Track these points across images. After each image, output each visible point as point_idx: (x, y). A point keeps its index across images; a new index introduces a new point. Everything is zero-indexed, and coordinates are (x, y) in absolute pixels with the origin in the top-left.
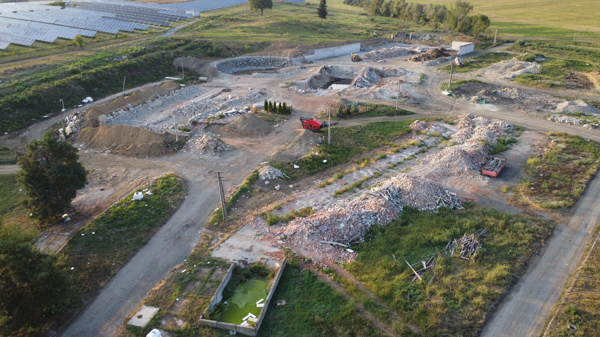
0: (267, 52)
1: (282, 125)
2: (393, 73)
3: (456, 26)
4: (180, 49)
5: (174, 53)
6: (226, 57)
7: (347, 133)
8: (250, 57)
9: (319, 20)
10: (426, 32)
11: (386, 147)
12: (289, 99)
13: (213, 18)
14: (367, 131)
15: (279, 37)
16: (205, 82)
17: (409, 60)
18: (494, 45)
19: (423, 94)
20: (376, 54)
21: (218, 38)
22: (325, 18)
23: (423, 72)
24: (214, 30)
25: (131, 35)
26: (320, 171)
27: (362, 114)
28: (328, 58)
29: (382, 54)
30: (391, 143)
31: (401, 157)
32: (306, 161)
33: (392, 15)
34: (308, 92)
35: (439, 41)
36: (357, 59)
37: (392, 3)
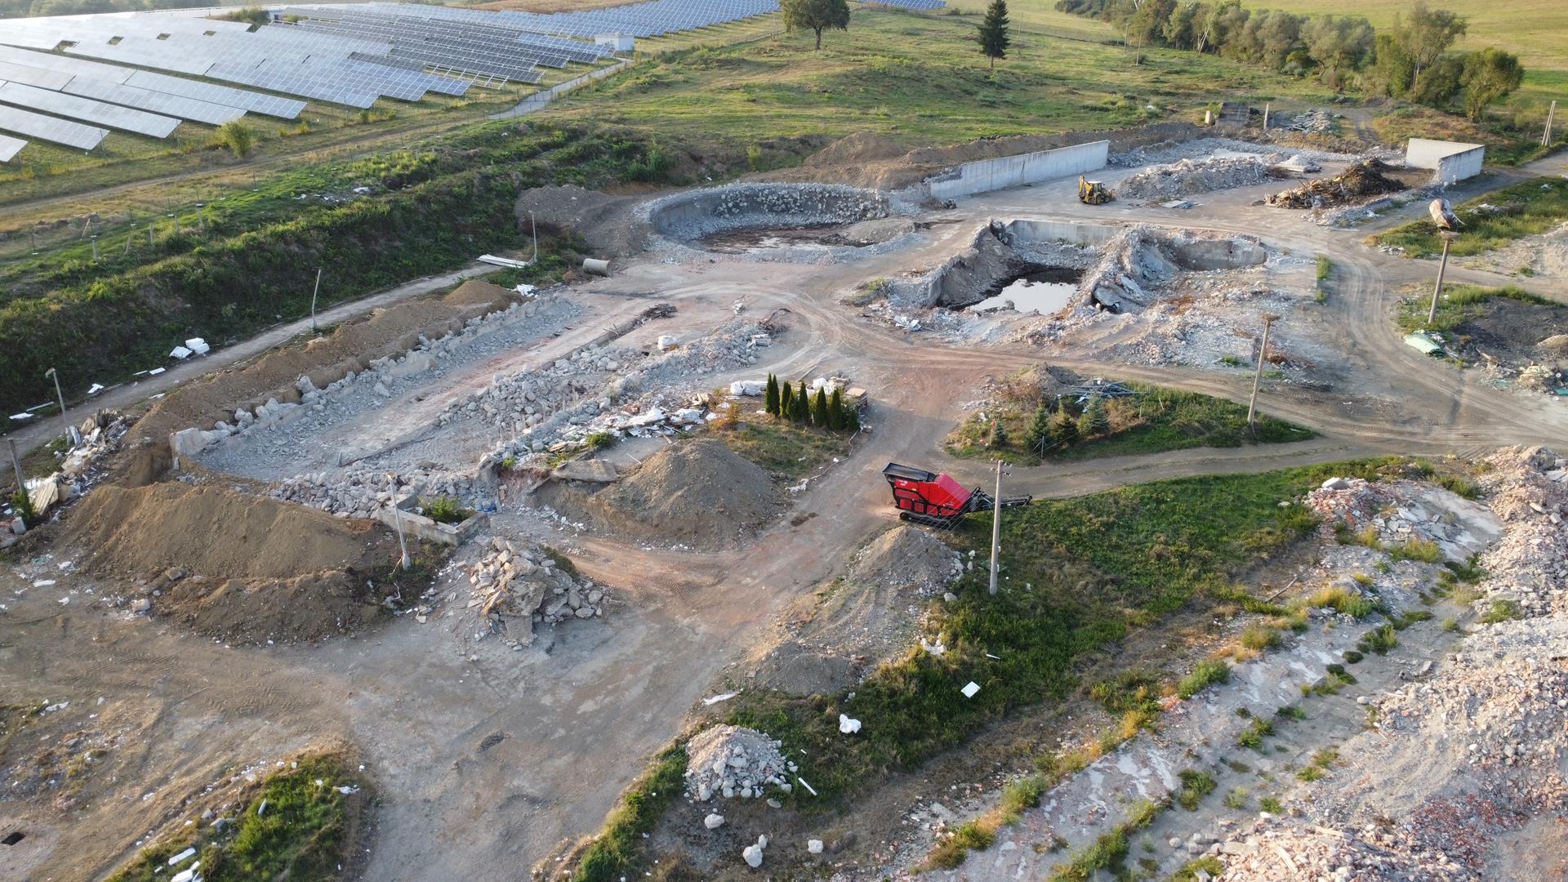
0: (813, 170)
1: (820, 480)
2: (1219, 254)
3: (1408, 86)
4: (544, 162)
5: (524, 173)
6: (686, 183)
7: (1065, 533)
8: (759, 186)
9: (985, 61)
10: (1311, 101)
11: (1221, 609)
12: (861, 354)
13: (668, 58)
14: (1144, 526)
15: (856, 120)
16: (601, 274)
17: (1268, 203)
18: (1545, 151)
19: (1336, 345)
20: (1161, 182)
21: (670, 122)
22: (1001, 55)
23: (1325, 252)
24: (666, 95)
25: (416, 111)
26: (947, 746)
27: (1119, 437)
28: (1004, 189)
29: (1181, 180)
30: (1239, 589)
31: (1290, 674)
32: (893, 693)
33: (1200, 46)
34: (931, 327)
35: (1360, 133)
36: (1099, 198)
37: (1200, 12)
